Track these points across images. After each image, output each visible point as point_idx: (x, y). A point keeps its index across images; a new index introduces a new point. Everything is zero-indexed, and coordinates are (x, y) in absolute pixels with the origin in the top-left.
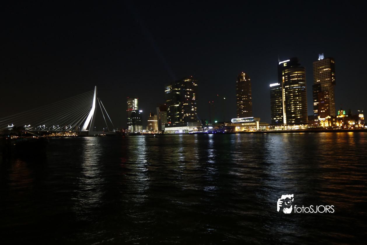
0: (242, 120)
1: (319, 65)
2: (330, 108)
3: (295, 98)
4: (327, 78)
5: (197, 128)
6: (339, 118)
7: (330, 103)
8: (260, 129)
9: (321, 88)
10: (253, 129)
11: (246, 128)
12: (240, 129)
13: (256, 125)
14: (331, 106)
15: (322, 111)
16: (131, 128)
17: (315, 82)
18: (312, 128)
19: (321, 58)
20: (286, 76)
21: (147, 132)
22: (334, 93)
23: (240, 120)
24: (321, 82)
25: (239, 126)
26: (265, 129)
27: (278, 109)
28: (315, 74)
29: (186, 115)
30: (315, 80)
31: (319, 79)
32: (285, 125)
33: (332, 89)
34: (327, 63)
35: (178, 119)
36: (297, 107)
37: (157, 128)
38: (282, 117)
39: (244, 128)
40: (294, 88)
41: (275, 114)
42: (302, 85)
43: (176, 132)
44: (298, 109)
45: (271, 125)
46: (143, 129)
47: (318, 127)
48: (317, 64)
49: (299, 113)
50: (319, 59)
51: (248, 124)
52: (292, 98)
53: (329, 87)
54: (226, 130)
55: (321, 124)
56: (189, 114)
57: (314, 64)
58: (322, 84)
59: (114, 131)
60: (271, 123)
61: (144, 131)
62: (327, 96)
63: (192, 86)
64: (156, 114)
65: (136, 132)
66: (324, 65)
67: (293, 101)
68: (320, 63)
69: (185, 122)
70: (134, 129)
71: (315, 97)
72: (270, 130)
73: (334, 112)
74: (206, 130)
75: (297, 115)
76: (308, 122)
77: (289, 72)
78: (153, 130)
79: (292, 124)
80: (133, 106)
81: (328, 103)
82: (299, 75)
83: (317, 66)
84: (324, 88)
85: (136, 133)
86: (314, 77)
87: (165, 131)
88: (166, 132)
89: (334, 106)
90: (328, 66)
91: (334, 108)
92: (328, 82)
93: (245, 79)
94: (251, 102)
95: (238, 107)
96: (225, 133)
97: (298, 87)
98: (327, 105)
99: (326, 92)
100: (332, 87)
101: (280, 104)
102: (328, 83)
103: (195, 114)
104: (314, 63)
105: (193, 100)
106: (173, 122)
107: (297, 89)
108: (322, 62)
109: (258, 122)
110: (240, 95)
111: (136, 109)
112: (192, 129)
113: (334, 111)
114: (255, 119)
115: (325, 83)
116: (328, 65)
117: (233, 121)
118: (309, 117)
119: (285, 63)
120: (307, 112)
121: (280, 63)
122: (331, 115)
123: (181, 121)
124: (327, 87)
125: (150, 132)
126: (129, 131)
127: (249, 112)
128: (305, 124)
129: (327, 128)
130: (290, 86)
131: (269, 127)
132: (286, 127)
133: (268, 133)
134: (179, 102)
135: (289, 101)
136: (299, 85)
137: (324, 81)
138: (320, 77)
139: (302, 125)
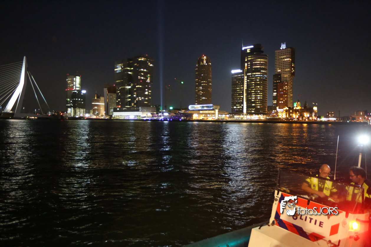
0: (200, 107)
1: (281, 55)
2: (288, 99)
3: (256, 87)
4: (287, 68)
5: (152, 114)
6: (296, 109)
7: (288, 94)
8: (219, 117)
9: (282, 78)
10: (212, 117)
11: (204, 116)
12: (198, 117)
13: (214, 114)
14: (289, 97)
15: (280, 102)
16: (70, 111)
17: (276, 71)
18: (271, 118)
19: (283, 47)
20: (249, 62)
21: (91, 116)
22: (293, 84)
23: (198, 107)
24: (282, 72)
25: (198, 114)
26: (224, 118)
27: (238, 98)
28: (277, 63)
29: (139, 99)
30: (276, 69)
31: (280, 69)
32: (245, 115)
33: (291, 80)
34: (288, 53)
35: (130, 103)
36: (257, 96)
37: (103, 112)
38: (242, 106)
39: (202, 116)
40: (256, 76)
41: (235, 102)
42: (264, 74)
43: (127, 118)
44: (259, 98)
45: (230, 114)
46: (86, 113)
47: (275, 118)
48: (279, 53)
49: (260, 102)
50: (281, 48)
51: (207, 112)
52: (253, 87)
53: (288, 77)
54: (183, 118)
55: (279, 115)
56: (143, 98)
57: (276, 53)
58: (282, 74)
59: (50, 114)
60: (231, 112)
61: (87, 115)
62: (287, 87)
63: (147, 67)
64: (103, 96)
65: (77, 115)
66: (285, 55)
67: (255, 89)
68: (282, 52)
69: (138, 107)
70: (75, 113)
71: (275, 87)
72: (230, 119)
73: (291, 104)
74: (160, 116)
75: (257, 105)
76: (267, 113)
77: (252, 58)
78: (98, 114)
79: (251, 114)
80: (74, 85)
81: (287, 94)
82: (261, 62)
83: (279, 55)
84: (284, 78)
85: (77, 117)
86: (276, 66)
87: (113, 116)
88: (115, 117)
89: (292, 97)
90: (289, 57)
91: (291, 99)
92: (288, 72)
93: (206, 63)
94: (211, 88)
95: (197, 93)
96: (182, 120)
97: (260, 76)
98: (285, 96)
99: (286, 83)
100: (291, 78)
101: (241, 92)
102: (288, 74)
103: (149, 99)
104: (276, 51)
105: (148, 83)
106: (123, 105)
107: (259, 78)
108: (284, 52)
109: (217, 111)
110: (200, 80)
111: (77, 89)
112: (146, 115)
113: (291, 102)
114: (214, 106)
115: (285, 73)
116: (289, 55)
117: (191, 108)
118: (268, 107)
119: (248, 48)
120: (267, 102)
121: (243, 48)
122: (288, 106)
123: (133, 105)
124: (287, 77)
125: (94, 117)
126: (69, 114)
127: (208, 99)
128: (264, 114)
129: (284, 120)
130: (252, 74)
131: (228, 116)
132: (245, 116)
133: (227, 122)
134: (131, 83)
135: (250, 89)
136: (261, 73)
137: (284, 71)
138: (281, 66)
139: (261, 115)
